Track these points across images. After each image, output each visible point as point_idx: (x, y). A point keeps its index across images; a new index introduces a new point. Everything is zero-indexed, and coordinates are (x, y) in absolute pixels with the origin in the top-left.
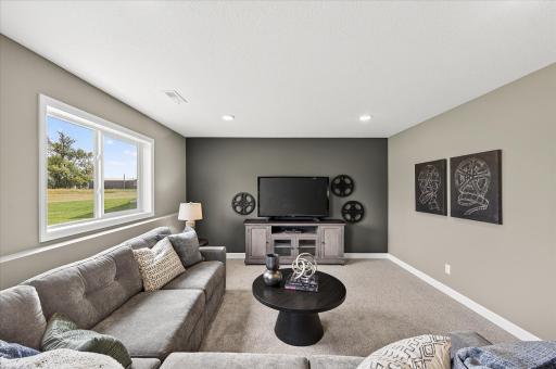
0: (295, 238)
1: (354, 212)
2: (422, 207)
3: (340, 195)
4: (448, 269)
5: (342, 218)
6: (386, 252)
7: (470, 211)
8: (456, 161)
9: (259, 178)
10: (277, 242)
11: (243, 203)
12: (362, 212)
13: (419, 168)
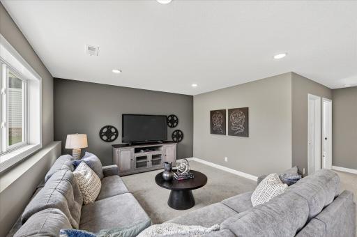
0: (149, 155)
1: (178, 137)
2: (214, 131)
3: (171, 127)
4: (226, 159)
5: (172, 140)
6: (192, 156)
7: (237, 133)
8: (230, 111)
9: (123, 115)
10: (138, 158)
11: (109, 134)
12: (182, 136)
13: (212, 113)
